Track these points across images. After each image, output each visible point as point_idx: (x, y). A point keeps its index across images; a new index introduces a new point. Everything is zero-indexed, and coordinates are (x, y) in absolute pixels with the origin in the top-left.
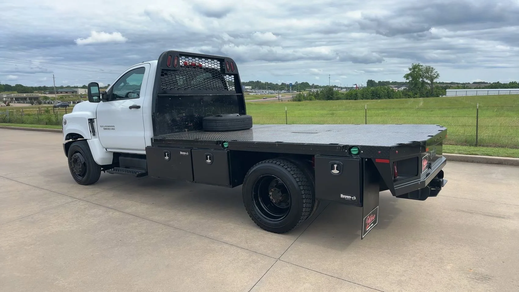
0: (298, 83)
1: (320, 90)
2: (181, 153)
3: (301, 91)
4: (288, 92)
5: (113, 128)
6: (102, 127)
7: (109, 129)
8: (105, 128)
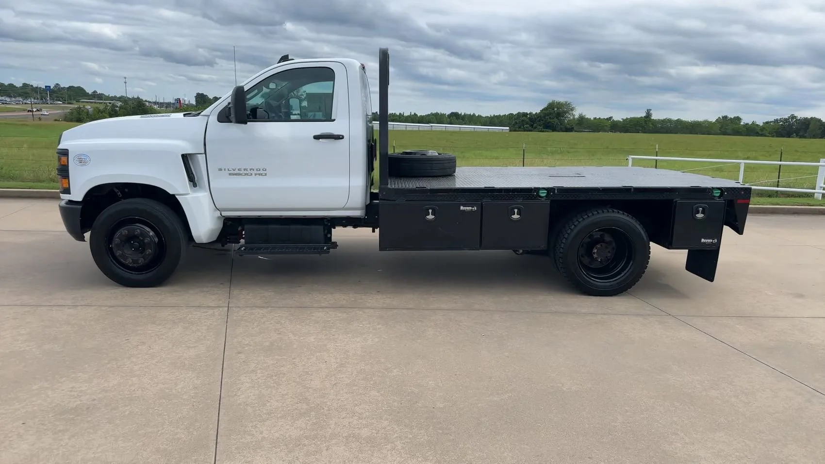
0: (62, 86)
1: (110, 103)
2: (462, 208)
3: (71, 102)
4: (43, 103)
5: (261, 173)
6: (225, 170)
7: (246, 174)
8: (235, 173)
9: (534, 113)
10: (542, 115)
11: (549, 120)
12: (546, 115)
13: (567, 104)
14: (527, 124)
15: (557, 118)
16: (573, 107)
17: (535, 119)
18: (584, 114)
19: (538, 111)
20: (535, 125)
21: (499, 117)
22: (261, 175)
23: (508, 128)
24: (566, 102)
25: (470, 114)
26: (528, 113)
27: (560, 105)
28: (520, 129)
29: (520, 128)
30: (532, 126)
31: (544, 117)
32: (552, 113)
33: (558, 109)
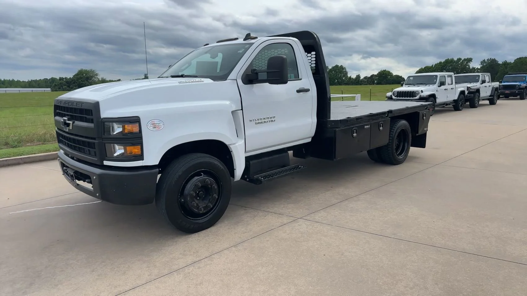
5: (272, 120)
6: (253, 121)
7: (265, 122)
8: (259, 122)
9: (69, 78)
10: (76, 79)
11: (81, 82)
12: (78, 79)
13: (92, 71)
14: (65, 85)
15: (87, 81)
16: (96, 73)
17: (71, 82)
18: (104, 78)
19: (72, 77)
20: (71, 86)
21: (36, 81)
22: (272, 121)
23: (50, 89)
24: (91, 70)
25: (10, 80)
26: (64, 77)
27: (87, 72)
28: (60, 90)
29: (59, 88)
30: (69, 86)
31: (77, 80)
32: (83, 78)
33: (86, 75)
